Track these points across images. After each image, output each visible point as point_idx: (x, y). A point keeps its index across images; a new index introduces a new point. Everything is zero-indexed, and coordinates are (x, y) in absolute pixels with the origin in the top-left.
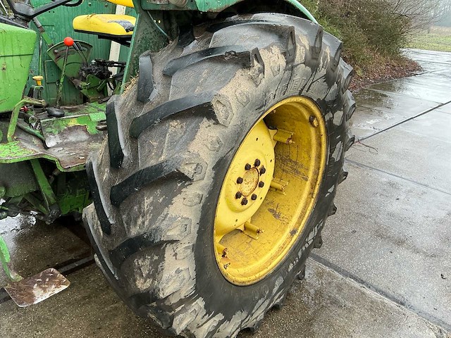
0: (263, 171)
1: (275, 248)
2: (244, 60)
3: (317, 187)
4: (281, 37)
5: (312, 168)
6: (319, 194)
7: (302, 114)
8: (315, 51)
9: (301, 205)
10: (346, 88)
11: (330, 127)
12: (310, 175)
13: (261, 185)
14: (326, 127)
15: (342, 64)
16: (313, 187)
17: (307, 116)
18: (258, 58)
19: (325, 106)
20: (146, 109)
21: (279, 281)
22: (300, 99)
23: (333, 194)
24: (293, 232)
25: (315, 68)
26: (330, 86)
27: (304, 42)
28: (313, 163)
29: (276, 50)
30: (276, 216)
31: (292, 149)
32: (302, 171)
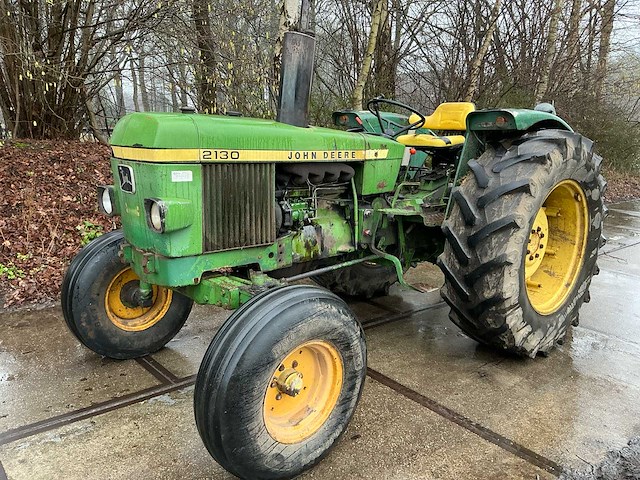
0: (542, 236)
1: (555, 297)
2: (542, 160)
3: (584, 249)
4: (559, 145)
5: (578, 235)
6: (585, 255)
7: (570, 193)
8: (578, 150)
9: (572, 264)
10: (598, 173)
11: (590, 202)
12: (577, 240)
13: (541, 247)
14: (587, 201)
15: (595, 155)
16: (580, 250)
17: (573, 195)
18: (549, 158)
19: (585, 186)
20: (486, 192)
21: (562, 319)
22: (570, 181)
23: (596, 255)
24: (568, 285)
25: (579, 160)
26: (589, 171)
27: (571, 146)
28: (578, 230)
29: (557, 152)
30: (551, 274)
31: (560, 221)
32: (570, 238)
